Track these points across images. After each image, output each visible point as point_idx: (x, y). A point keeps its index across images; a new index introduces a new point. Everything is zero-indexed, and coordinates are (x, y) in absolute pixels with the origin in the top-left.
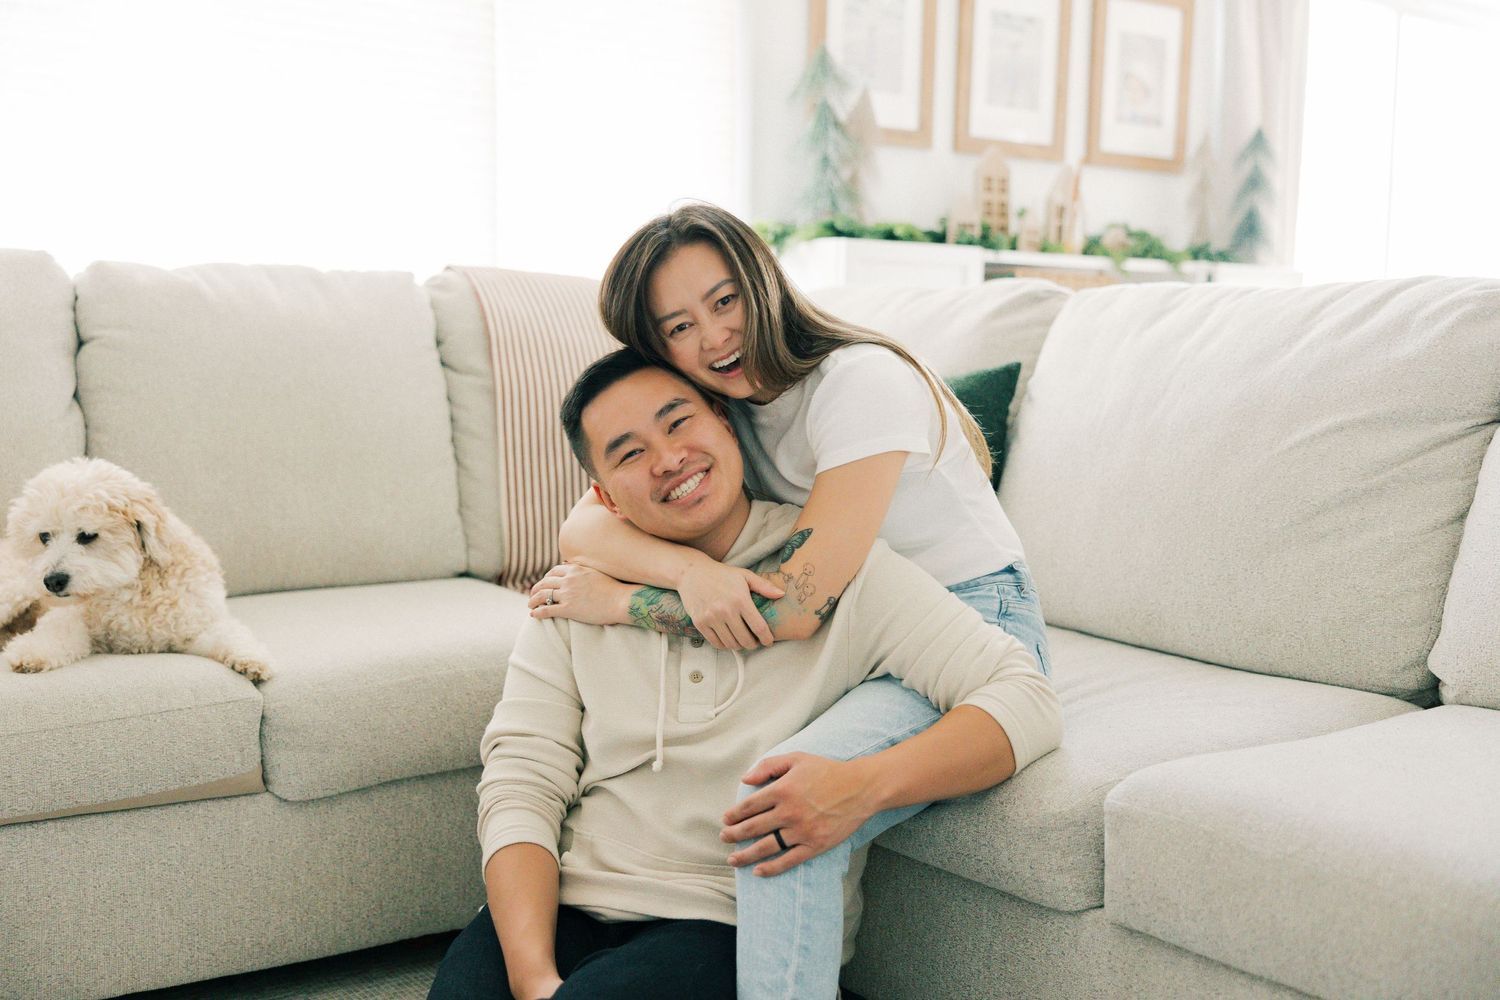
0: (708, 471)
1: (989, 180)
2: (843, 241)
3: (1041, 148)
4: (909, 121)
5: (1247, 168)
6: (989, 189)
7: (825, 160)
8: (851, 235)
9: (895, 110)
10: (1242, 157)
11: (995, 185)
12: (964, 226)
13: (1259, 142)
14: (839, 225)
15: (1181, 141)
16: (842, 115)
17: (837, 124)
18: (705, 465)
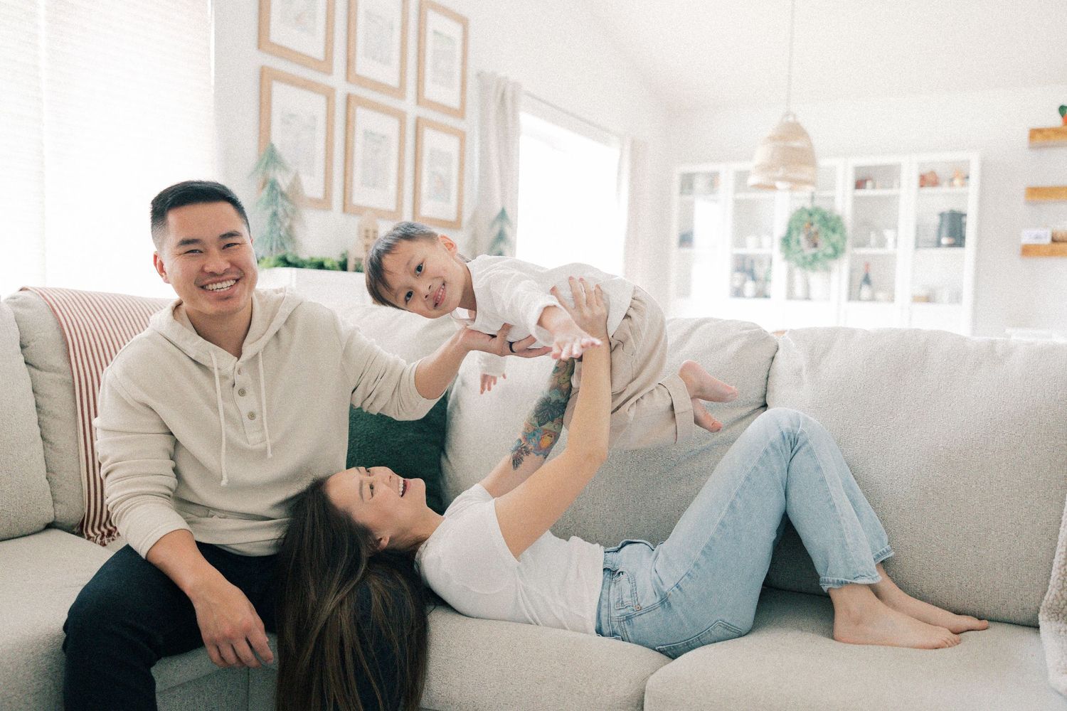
0: (237, 280)
1: (367, 231)
2: (294, 270)
3: (390, 212)
4: (319, 194)
5: (496, 230)
6: (367, 237)
7: (275, 214)
8: (296, 266)
9: (312, 186)
10: (493, 223)
11: (371, 234)
12: (359, 260)
13: (503, 215)
14: (290, 259)
15: (460, 213)
16: (284, 188)
17: (282, 194)
18: (237, 277)
